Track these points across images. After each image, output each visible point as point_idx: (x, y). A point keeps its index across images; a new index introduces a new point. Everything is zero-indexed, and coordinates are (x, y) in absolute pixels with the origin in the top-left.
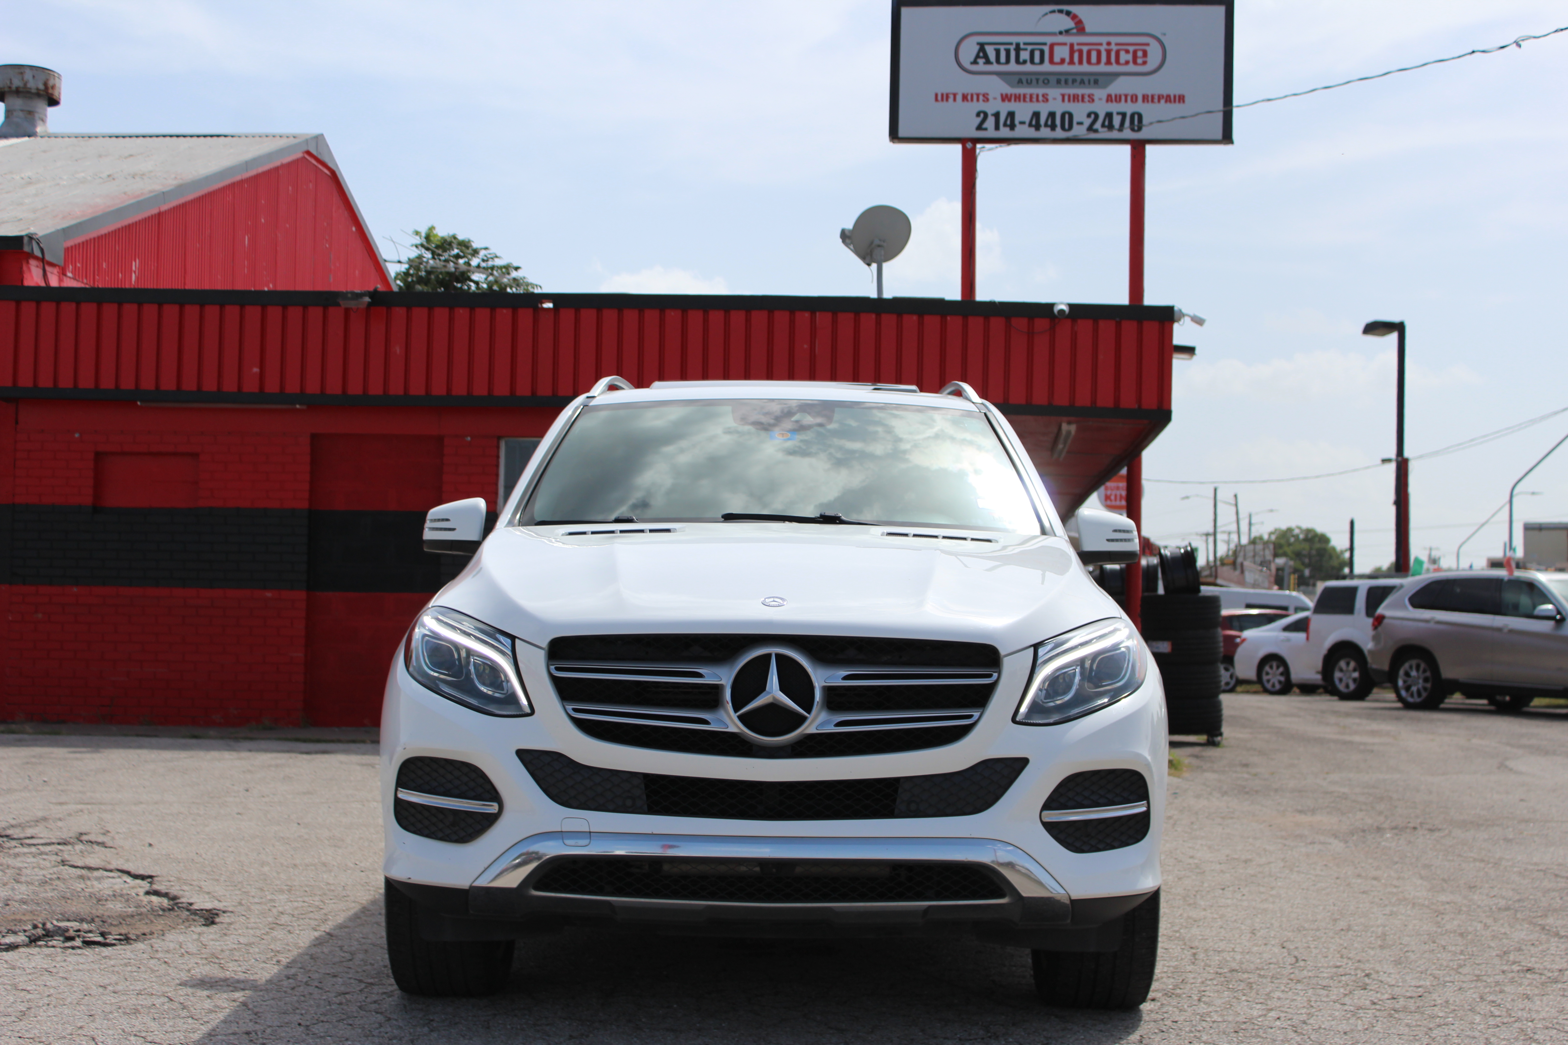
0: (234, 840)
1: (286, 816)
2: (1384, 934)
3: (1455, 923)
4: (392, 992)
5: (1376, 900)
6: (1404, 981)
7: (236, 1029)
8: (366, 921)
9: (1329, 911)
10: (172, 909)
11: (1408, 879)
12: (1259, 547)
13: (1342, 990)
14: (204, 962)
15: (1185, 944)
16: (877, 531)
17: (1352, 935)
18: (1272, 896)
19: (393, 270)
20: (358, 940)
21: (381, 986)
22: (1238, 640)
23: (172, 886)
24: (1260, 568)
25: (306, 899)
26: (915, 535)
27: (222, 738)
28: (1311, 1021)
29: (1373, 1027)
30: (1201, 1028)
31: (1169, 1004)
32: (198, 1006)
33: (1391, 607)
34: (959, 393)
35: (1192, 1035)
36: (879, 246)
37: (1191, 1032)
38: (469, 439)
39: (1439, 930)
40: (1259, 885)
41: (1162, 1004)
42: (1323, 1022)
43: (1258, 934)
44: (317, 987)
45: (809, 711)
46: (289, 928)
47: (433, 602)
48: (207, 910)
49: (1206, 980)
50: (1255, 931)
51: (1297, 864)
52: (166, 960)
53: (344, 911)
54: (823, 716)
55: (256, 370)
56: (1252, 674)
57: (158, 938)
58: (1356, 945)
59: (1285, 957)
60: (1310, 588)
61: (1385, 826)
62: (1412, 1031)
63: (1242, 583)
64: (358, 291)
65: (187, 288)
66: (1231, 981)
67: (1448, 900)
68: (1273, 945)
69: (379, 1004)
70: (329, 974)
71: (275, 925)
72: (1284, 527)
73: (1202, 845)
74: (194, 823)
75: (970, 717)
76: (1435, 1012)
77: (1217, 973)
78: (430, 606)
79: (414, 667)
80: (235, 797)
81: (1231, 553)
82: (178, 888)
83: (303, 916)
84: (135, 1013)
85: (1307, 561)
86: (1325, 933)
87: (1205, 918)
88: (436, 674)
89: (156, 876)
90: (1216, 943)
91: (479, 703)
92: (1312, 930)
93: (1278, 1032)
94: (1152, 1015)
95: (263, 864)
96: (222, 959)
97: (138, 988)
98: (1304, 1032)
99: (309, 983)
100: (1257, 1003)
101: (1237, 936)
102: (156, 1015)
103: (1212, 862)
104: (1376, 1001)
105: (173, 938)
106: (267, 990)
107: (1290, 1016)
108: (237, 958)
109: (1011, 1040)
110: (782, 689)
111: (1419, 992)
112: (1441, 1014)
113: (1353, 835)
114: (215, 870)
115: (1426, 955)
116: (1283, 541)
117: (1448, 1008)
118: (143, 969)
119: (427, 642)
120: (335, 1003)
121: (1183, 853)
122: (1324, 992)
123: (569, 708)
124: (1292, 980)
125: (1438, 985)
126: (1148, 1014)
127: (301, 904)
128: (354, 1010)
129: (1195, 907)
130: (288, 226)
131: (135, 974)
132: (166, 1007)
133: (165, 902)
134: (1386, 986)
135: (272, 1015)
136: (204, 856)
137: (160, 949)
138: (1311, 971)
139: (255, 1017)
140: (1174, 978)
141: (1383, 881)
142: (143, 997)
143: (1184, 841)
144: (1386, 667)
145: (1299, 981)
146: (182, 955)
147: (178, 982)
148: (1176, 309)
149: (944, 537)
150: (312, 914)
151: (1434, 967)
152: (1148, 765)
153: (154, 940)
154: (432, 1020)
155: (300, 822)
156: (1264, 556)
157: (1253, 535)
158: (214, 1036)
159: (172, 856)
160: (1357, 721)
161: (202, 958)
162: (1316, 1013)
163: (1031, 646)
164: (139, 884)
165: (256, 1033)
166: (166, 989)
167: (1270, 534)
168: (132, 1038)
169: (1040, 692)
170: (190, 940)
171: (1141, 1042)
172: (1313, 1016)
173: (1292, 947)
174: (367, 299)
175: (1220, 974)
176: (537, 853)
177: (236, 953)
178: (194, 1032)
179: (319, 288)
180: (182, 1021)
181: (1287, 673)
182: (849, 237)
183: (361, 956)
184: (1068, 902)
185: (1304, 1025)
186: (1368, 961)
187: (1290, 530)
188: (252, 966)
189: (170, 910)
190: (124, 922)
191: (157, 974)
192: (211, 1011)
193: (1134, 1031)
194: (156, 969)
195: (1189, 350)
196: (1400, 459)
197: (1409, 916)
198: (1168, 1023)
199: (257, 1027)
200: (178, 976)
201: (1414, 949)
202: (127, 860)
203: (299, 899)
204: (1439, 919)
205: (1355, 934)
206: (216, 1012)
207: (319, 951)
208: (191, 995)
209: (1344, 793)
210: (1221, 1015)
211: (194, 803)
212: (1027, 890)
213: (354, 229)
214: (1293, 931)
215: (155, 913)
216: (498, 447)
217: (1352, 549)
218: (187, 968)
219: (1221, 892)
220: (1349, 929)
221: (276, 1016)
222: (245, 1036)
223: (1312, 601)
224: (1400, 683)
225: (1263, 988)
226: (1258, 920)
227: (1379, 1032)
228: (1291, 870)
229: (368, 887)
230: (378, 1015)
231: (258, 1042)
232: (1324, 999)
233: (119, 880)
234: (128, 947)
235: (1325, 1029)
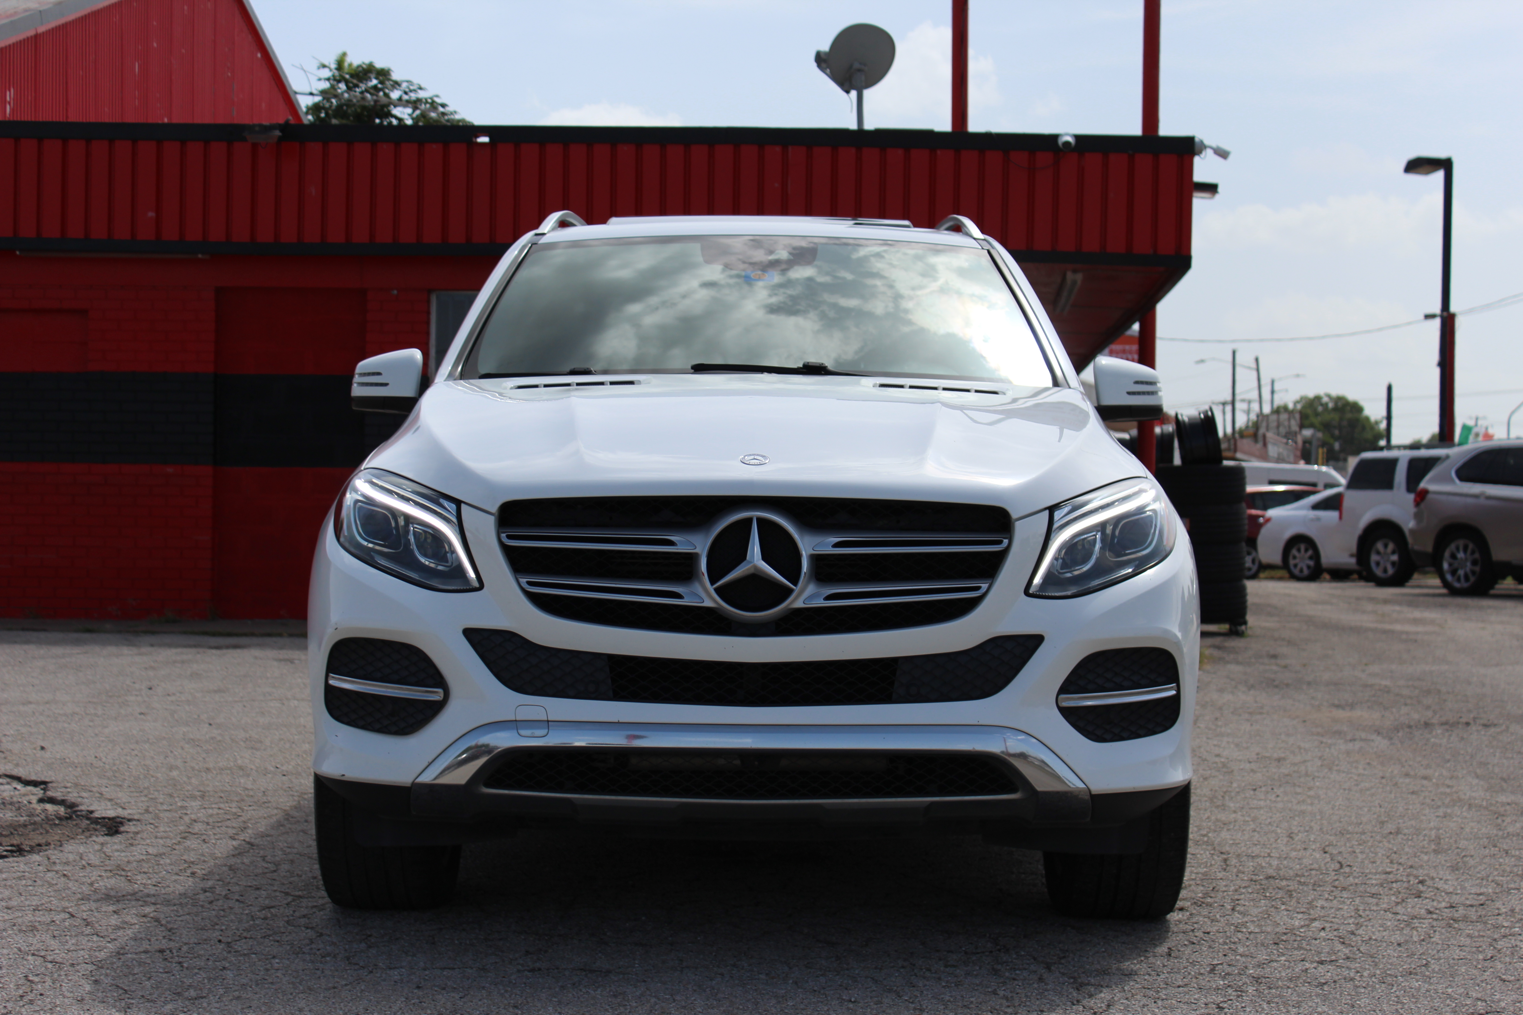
0: (137, 742)
1: (196, 717)
2: (1438, 838)
3: (1518, 825)
4: (323, 905)
5: (1428, 801)
6: (1463, 888)
7: (148, 947)
8: (290, 829)
9: (1374, 814)
10: (69, 818)
11: (1463, 777)
12: (1284, 417)
13: (1393, 898)
14: (109, 874)
15: (1214, 849)
16: (867, 383)
17: (1402, 839)
18: (1309, 797)
19: (304, 102)
20: (282, 849)
21: (310, 899)
22: (1261, 520)
23: (69, 792)
24: (1285, 440)
25: (222, 806)
26: (911, 387)
27: (120, 632)
28: (1360, 932)
29: (1430, 937)
30: (1236, 940)
31: (1199, 914)
32: (104, 922)
33: (1435, 480)
34: (958, 228)
35: (1226, 947)
36: (859, 70)
37: (1225, 943)
38: (395, 292)
39: (1500, 833)
40: (1294, 785)
41: (1191, 914)
42: (1373, 933)
43: (1297, 838)
44: (237, 900)
45: (795, 582)
46: (204, 837)
47: (364, 465)
48: (109, 819)
49: (1240, 887)
50: (1292, 835)
51: (1336, 762)
52: (65, 872)
53: (265, 818)
54: (811, 589)
55: (151, 214)
56: (1275, 558)
57: (55, 848)
58: (1407, 849)
59: (1328, 862)
60: (1340, 464)
61: (1435, 721)
62: (1474, 942)
63: (1265, 458)
64: (266, 123)
65: (69, 120)
66: (1268, 888)
67: (1509, 800)
68: (1314, 850)
69: (309, 918)
70: (250, 886)
71: (186, 835)
72: (1311, 394)
73: (1228, 742)
74: (91, 724)
75: (978, 588)
76: (1499, 922)
77: (1251, 880)
78: (362, 468)
79: (345, 536)
80: (137, 695)
81: (1250, 424)
82: (76, 795)
83: (220, 824)
84: (32, 930)
85: (1337, 432)
86: (1372, 837)
87: (1235, 821)
88: (371, 545)
89: (51, 782)
90: (1250, 847)
91: (420, 577)
92: (1357, 833)
93: (1324, 943)
94: (1181, 926)
95: (171, 768)
96: (129, 871)
97: (34, 903)
98: (1353, 944)
99: (229, 896)
100: (1298, 913)
101: (1272, 840)
102: (55, 932)
103: (1240, 761)
104: (1432, 910)
105: (73, 849)
106: (181, 904)
107: (1336, 927)
108: (146, 870)
109: (1023, 953)
110: (765, 558)
111: (1481, 900)
112: (1506, 924)
113: (1398, 732)
114: (117, 775)
115: (1486, 860)
116: (1309, 411)
117: (1514, 917)
118: (39, 882)
119: (360, 508)
120: (259, 918)
121: (1207, 751)
122: (1374, 901)
123: (523, 581)
124: (1336, 887)
125: (1501, 892)
126: (1176, 925)
127: (216, 811)
128: (281, 925)
129: (1224, 809)
130: (183, 51)
131: (31, 888)
132: (67, 924)
133: (62, 810)
134: (1443, 894)
135: (188, 932)
136: (104, 759)
137: (57, 861)
138: (1358, 878)
139: (170, 933)
140: (1203, 886)
141: (1434, 780)
142: (41, 913)
143: (1208, 738)
144: (1429, 548)
145: (1344, 889)
146: (84, 867)
147: (79, 896)
148: (1197, 140)
149: (944, 389)
150: (229, 822)
151: (1496, 873)
152: (1178, 644)
153: (50, 852)
154: (370, 936)
155: (211, 722)
156: (1289, 427)
157: (1276, 404)
158: (123, 954)
159: (67, 760)
160: (1397, 608)
161: (106, 870)
162: (1365, 923)
163: (1045, 509)
164: (30, 791)
165: (171, 951)
166: (67, 904)
167: (1296, 403)
168: (30, 958)
169: (1055, 562)
170: (91, 850)
171: (1170, 955)
172: (1361, 926)
173: (1335, 852)
174: (277, 133)
175: (1255, 881)
176: (487, 746)
177: (145, 865)
178: (100, 950)
179: (221, 120)
180: (86, 939)
181: (1316, 556)
182: (825, 61)
183: (285, 867)
184: (1087, 797)
185: (1352, 936)
186: (1421, 866)
187: (1318, 398)
188: (163, 878)
189: (67, 818)
190: (16, 832)
191: (55, 888)
192: (118, 928)
193: (1161, 943)
194: (54, 882)
195: (1211, 188)
196: (1445, 314)
197: (1466, 818)
198: (1199, 934)
199: (172, 944)
200: (80, 890)
201: (1472, 853)
202: (17, 765)
203: (213, 806)
204: (1499, 821)
205: (1405, 838)
206: (125, 928)
207: (239, 861)
208: (95, 910)
209: (1386, 686)
210: (1258, 925)
211: (90, 702)
212: (1041, 784)
213: (259, 55)
214: (1336, 835)
215: (51, 822)
216: (428, 302)
217: (1389, 418)
218: (89, 881)
219: (1252, 792)
220: (1398, 832)
221: (192, 933)
222: (158, 954)
223: (1344, 476)
224: (1445, 566)
225: (1304, 896)
226: (1295, 823)
227: (1437, 944)
228: (1330, 769)
229: (291, 793)
230: (309, 931)
231: (174, 960)
232: (1375, 908)
233: (7, 787)
234: (21, 859)
235: (1376, 940)
